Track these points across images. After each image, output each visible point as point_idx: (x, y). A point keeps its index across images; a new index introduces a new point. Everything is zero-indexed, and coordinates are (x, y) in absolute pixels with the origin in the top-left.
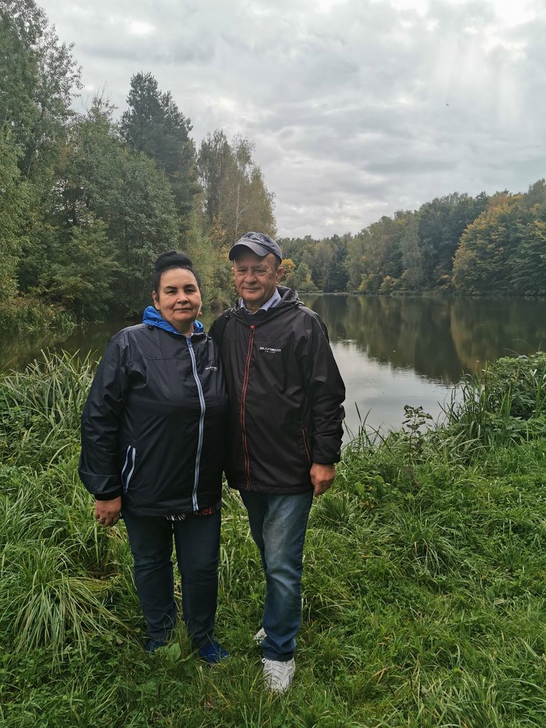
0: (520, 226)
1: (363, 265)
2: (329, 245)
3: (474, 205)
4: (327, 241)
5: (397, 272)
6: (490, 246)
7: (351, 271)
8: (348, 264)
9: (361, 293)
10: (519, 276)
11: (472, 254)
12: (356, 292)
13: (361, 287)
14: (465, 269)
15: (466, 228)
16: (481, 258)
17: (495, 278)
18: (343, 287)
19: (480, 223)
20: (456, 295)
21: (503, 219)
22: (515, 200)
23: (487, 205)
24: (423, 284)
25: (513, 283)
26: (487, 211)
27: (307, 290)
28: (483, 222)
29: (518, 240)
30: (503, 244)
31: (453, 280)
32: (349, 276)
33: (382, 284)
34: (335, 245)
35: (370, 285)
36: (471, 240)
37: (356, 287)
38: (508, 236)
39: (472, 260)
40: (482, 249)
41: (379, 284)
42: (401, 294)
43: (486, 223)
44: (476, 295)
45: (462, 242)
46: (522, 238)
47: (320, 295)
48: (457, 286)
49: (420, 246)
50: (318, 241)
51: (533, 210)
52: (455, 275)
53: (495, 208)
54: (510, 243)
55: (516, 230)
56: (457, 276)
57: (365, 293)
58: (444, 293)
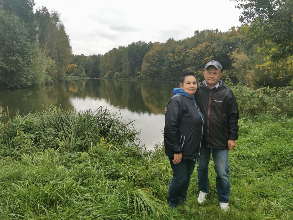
0: (164, 55)
1: (106, 67)
2: (92, 58)
3: (148, 46)
4: (90, 57)
5: (120, 71)
6: (154, 62)
7: (101, 69)
8: (100, 67)
9: (106, 78)
10: (164, 73)
11: (148, 64)
12: (104, 78)
13: (106, 76)
14: (146, 70)
15: (146, 54)
16: (151, 66)
17: (156, 74)
18: (98, 76)
19: (150, 53)
20: (143, 80)
21: (158, 52)
22: (162, 45)
23: (152, 46)
24: (130, 75)
25: (162, 76)
26: (152, 49)
27: (83, 77)
28: (151, 52)
29: (164, 60)
30: (158, 61)
31: (142, 74)
32: (101, 71)
33: (115, 75)
34: (94, 59)
35: (109, 75)
36: (148, 59)
37: (104, 76)
38: (160, 58)
39: (148, 67)
40: (151, 63)
41: (113, 75)
42: (122, 79)
43: (152, 53)
44: (150, 80)
45: (144, 60)
46: (165, 59)
47: (88, 79)
48: (143, 77)
49: (129, 61)
50: (87, 57)
51: (168, 49)
52: (142, 72)
53: (155, 48)
54: (161, 61)
55: (163, 56)
56: (143, 73)
57: (107, 78)
58: (138, 79)
